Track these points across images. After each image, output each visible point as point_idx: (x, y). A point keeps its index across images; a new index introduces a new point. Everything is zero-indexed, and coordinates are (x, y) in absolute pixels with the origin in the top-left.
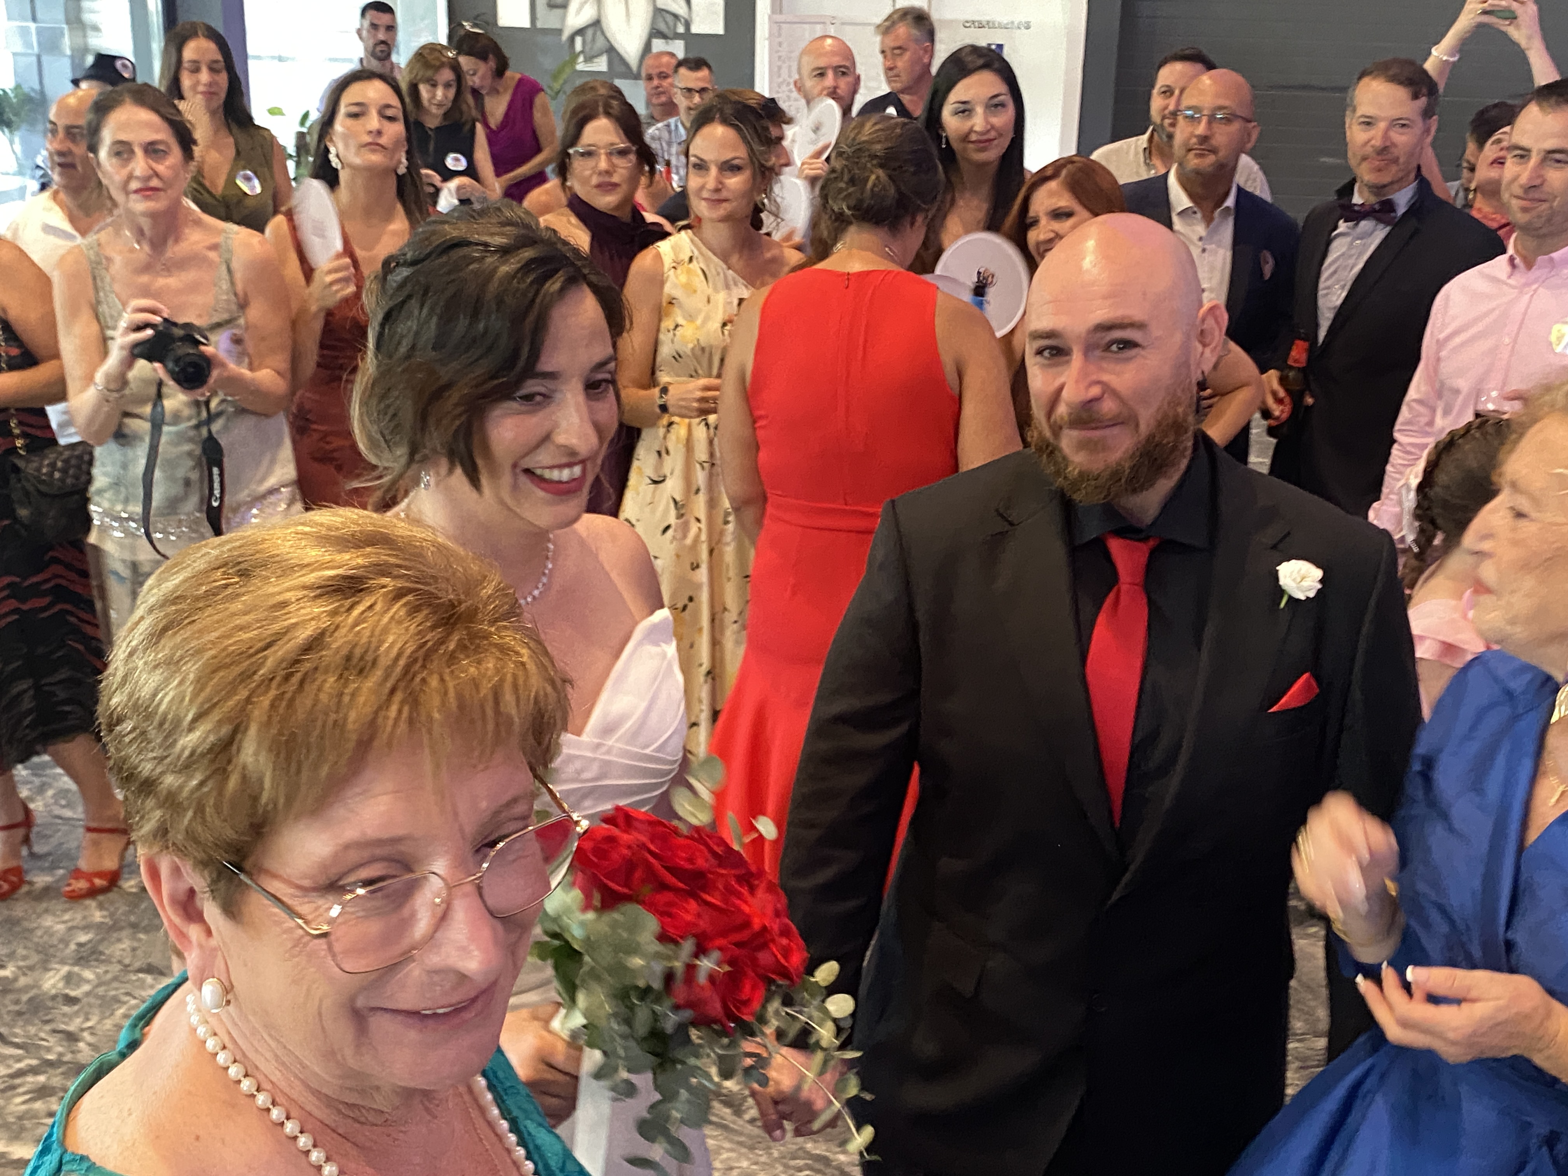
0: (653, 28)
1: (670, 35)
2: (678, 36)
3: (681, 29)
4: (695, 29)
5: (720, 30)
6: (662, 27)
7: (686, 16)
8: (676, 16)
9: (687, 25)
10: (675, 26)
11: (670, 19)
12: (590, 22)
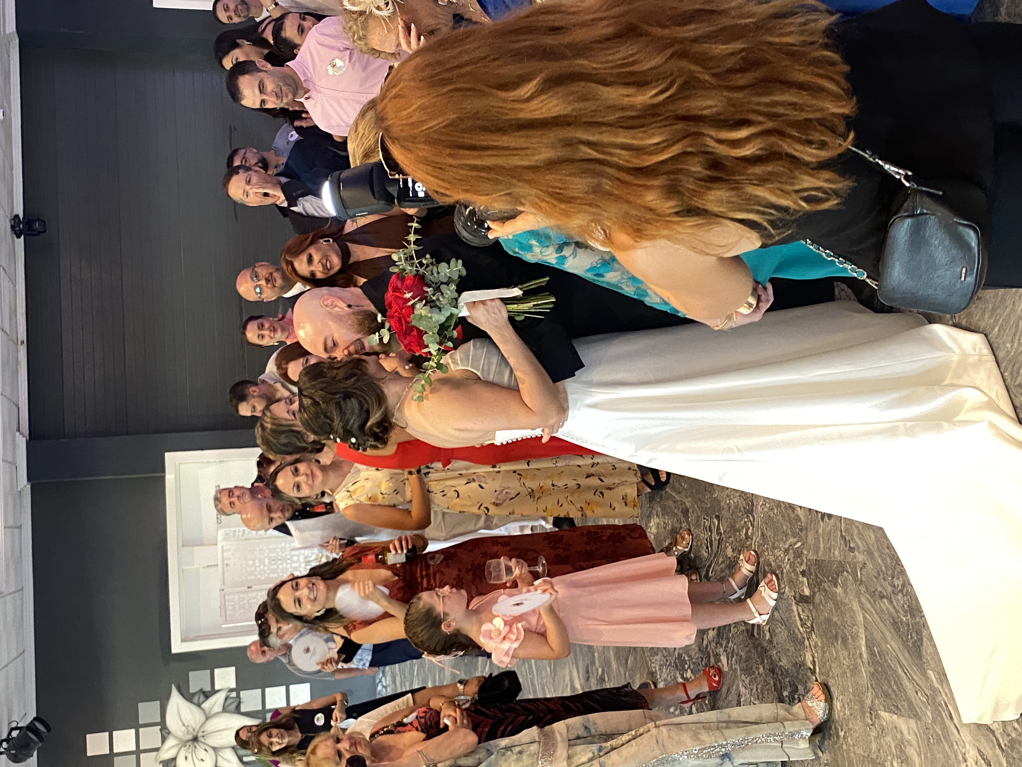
0: (235, 713)
1: (237, 700)
2: (238, 696)
3: (234, 694)
4: (233, 685)
5: (233, 668)
6: (233, 707)
7: (226, 691)
8: (226, 699)
9: (231, 690)
10: (232, 698)
11: (229, 701)
12: (234, 753)
